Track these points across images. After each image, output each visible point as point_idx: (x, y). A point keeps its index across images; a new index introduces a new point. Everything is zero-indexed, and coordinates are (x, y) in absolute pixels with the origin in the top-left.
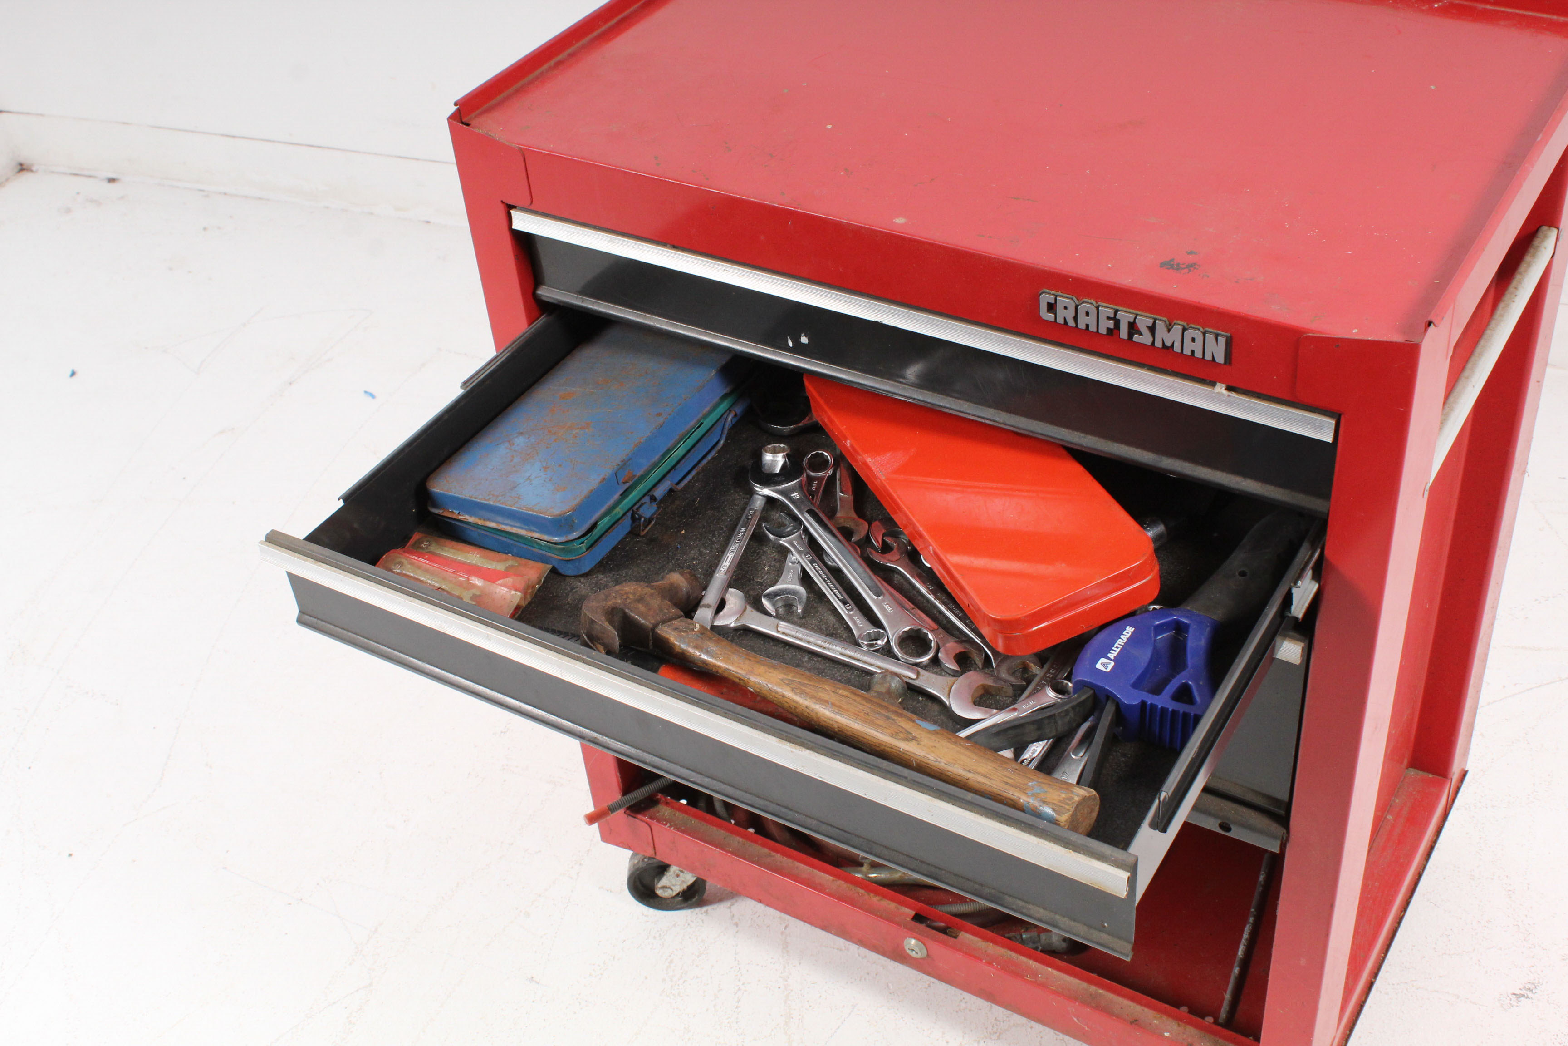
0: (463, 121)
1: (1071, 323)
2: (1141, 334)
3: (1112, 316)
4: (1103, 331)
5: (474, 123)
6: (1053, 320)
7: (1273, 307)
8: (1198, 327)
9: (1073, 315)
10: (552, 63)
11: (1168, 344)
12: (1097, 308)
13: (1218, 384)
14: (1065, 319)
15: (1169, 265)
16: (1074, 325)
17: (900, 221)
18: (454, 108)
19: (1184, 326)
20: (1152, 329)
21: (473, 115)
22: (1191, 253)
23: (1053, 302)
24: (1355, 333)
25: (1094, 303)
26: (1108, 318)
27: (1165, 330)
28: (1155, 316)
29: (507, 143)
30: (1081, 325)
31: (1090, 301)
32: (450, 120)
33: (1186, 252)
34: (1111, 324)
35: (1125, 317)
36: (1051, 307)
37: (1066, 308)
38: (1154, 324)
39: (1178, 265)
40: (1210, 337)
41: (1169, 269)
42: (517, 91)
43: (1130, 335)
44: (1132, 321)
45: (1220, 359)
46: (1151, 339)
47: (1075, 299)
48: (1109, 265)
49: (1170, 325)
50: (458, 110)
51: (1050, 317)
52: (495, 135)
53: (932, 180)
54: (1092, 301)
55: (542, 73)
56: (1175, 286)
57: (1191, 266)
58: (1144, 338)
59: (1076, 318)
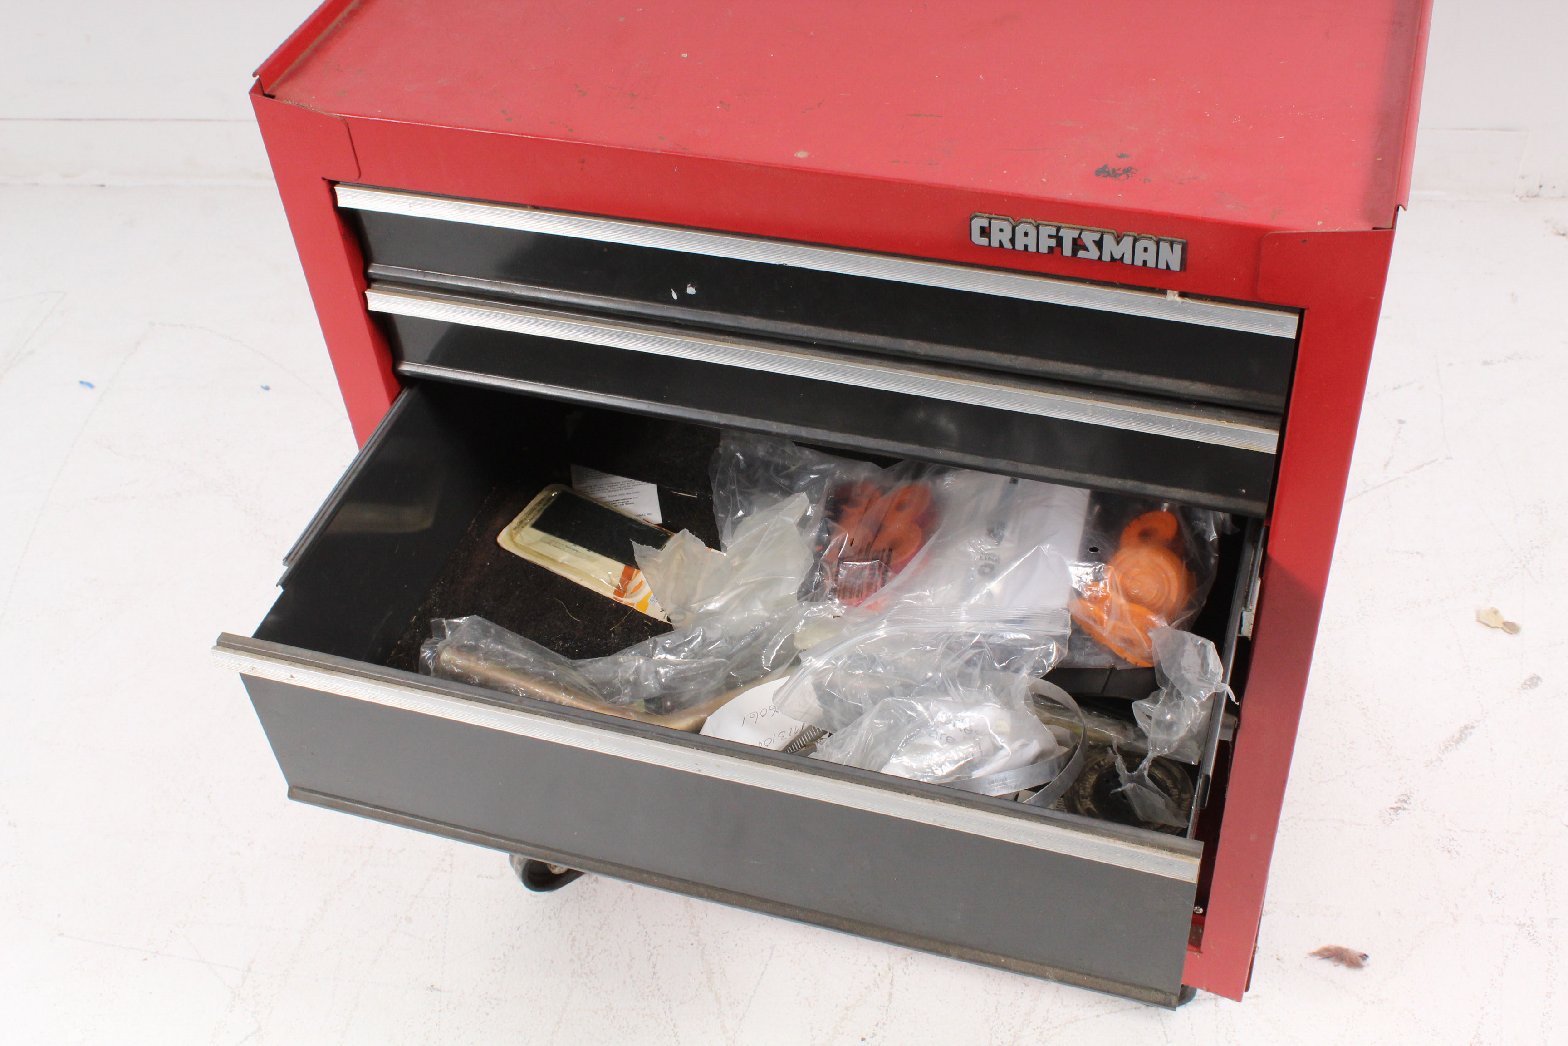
0: (266, 92)
1: (1008, 245)
2: (1087, 250)
3: (1054, 233)
4: (1044, 249)
5: (278, 93)
6: (987, 244)
7: (1228, 206)
8: (1150, 236)
9: (1010, 236)
10: (344, 13)
11: (1117, 256)
12: (1037, 228)
13: (1169, 291)
14: (1000, 241)
15: (1104, 172)
16: (1010, 247)
17: (802, 154)
18: (253, 81)
19: (1135, 237)
20: (1099, 244)
21: (275, 84)
22: (1121, 156)
23: (986, 225)
24: (1320, 226)
25: (1033, 222)
26: (1050, 236)
27: (1114, 242)
28: (1102, 229)
29: (326, 114)
30: (1019, 246)
31: (1028, 220)
32: (253, 94)
33: (1117, 156)
34: (1053, 243)
35: (1068, 235)
36: (985, 232)
37: (1001, 230)
38: (1102, 238)
39: (1114, 171)
40: (1164, 247)
41: (1106, 177)
42: (317, 50)
43: (1075, 252)
44: (1076, 236)
45: (1175, 266)
46: (1098, 253)
47: (1010, 219)
48: (1044, 180)
49: (1118, 237)
50: (259, 81)
51: (984, 241)
52: (309, 105)
53: (819, 104)
54: (1030, 220)
55: (337, 26)
56: (1120, 195)
57: (1128, 171)
58: (1092, 253)
59: (1013, 241)
